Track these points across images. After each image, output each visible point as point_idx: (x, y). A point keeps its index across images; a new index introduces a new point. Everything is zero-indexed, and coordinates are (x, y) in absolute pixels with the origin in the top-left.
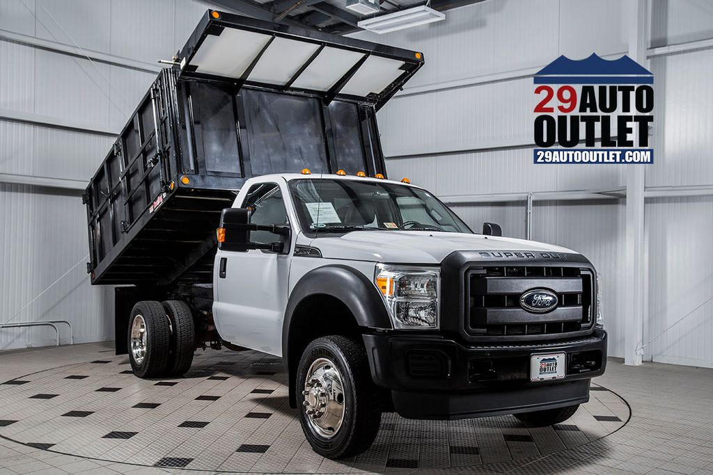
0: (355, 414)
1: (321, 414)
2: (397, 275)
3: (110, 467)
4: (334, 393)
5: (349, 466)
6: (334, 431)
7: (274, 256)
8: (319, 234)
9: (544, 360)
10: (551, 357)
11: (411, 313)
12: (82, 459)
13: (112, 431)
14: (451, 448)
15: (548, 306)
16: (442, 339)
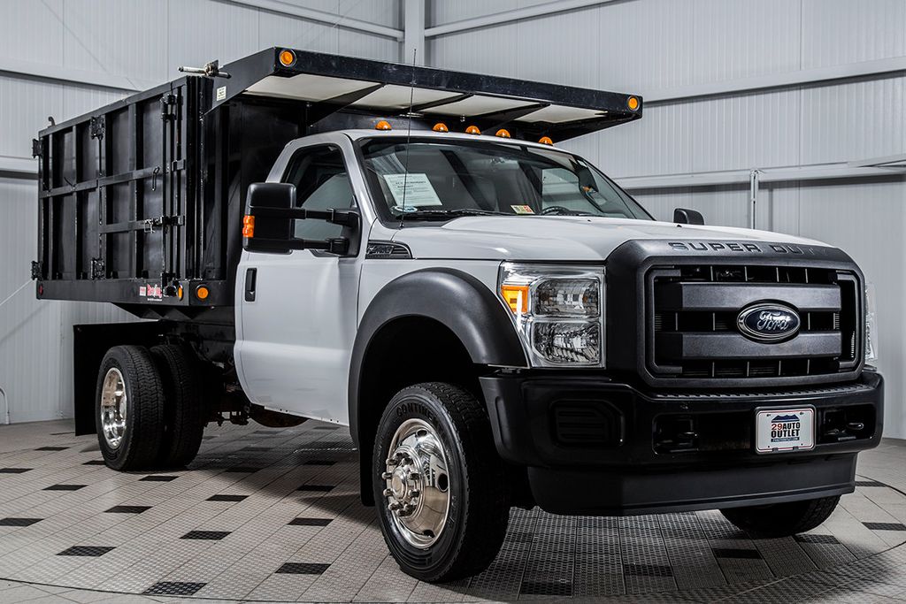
0: (467, 505)
1: (411, 509)
2: (534, 281)
3: (65, 595)
4: (433, 475)
5: (459, 592)
6: (433, 536)
7: (333, 261)
8: (406, 223)
9: (778, 418)
10: (791, 414)
11: (559, 341)
12: (19, 584)
13: (72, 545)
14: (626, 567)
15: (783, 331)
16: (609, 383)
